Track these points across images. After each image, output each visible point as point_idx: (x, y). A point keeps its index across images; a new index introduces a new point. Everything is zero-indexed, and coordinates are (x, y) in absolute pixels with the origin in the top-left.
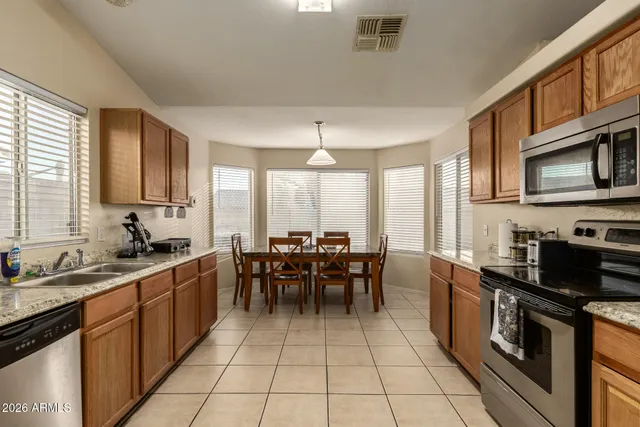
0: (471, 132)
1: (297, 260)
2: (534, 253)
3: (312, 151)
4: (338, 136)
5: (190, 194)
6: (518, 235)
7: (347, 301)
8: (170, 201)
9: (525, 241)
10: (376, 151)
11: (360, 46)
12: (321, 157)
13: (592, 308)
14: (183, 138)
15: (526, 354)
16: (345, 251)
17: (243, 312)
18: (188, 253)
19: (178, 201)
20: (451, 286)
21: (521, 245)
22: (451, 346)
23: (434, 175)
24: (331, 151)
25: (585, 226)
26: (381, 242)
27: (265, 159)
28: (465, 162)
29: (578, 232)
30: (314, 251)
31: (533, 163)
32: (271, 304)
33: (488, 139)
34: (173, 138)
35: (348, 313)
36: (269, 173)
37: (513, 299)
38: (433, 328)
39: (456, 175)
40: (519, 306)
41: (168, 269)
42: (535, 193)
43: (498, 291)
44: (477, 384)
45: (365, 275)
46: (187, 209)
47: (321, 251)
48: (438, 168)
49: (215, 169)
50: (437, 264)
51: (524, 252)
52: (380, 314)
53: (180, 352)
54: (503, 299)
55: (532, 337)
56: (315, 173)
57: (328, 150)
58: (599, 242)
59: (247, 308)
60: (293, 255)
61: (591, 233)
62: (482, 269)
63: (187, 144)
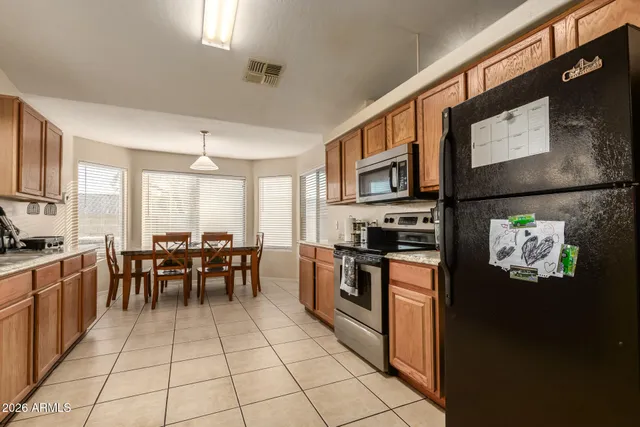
0: (327, 153)
1: (181, 257)
2: (364, 235)
3: (196, 157)
4: (220, 146)
5: (63, 191)
6: (356, 225)
7: (229, 291)
8: (44, 196)
9: (359, 229)
10: (252, 162)
11: (249, 79)
12: (204, 163)
13: (389, 256)
14: (57, 131)
15: (359, 293)
16: (229, 246)
17: (121, 312)
18: (61, 251)
19: (52, 196)
20: (314, 263)
21: (358, 232)
22: (314, 308)
23: (300, 186)
24: (214, 158)
25: (389, 217)
26: (258, 239)
27: (140, 161)
28: (323, 176)
29: (386, 221)
30: (200, 246)
31: (364, 177)
32: (153, 301)
33: (338, 159)
34: (48, 130)
35: (231, 300)
36: (145, 175)
37: (352, 259)
38: (302, 300)
39: (316, 188)
40: (355, 263)
41: (55, 262)
42: (364, 196)
43: (344, 257)
44: (332, 328)
45: (243, 268)
46: (59, 207)
47: (206, 246)
48: (302, 179)
49: (81, 167)
50: (304, 249)
51: (359, 236)
52: (258, 298)
53: (67, 346)
54: (347, 261)
55: (362, 280)
56: (195, 178)
57: (213, 158)
58: (395, 226)
59: (125, 307)
60: (177, 252)
61: (392, 220)
62: (335, 246)
63: (61, 137)
